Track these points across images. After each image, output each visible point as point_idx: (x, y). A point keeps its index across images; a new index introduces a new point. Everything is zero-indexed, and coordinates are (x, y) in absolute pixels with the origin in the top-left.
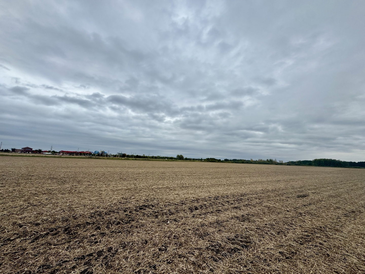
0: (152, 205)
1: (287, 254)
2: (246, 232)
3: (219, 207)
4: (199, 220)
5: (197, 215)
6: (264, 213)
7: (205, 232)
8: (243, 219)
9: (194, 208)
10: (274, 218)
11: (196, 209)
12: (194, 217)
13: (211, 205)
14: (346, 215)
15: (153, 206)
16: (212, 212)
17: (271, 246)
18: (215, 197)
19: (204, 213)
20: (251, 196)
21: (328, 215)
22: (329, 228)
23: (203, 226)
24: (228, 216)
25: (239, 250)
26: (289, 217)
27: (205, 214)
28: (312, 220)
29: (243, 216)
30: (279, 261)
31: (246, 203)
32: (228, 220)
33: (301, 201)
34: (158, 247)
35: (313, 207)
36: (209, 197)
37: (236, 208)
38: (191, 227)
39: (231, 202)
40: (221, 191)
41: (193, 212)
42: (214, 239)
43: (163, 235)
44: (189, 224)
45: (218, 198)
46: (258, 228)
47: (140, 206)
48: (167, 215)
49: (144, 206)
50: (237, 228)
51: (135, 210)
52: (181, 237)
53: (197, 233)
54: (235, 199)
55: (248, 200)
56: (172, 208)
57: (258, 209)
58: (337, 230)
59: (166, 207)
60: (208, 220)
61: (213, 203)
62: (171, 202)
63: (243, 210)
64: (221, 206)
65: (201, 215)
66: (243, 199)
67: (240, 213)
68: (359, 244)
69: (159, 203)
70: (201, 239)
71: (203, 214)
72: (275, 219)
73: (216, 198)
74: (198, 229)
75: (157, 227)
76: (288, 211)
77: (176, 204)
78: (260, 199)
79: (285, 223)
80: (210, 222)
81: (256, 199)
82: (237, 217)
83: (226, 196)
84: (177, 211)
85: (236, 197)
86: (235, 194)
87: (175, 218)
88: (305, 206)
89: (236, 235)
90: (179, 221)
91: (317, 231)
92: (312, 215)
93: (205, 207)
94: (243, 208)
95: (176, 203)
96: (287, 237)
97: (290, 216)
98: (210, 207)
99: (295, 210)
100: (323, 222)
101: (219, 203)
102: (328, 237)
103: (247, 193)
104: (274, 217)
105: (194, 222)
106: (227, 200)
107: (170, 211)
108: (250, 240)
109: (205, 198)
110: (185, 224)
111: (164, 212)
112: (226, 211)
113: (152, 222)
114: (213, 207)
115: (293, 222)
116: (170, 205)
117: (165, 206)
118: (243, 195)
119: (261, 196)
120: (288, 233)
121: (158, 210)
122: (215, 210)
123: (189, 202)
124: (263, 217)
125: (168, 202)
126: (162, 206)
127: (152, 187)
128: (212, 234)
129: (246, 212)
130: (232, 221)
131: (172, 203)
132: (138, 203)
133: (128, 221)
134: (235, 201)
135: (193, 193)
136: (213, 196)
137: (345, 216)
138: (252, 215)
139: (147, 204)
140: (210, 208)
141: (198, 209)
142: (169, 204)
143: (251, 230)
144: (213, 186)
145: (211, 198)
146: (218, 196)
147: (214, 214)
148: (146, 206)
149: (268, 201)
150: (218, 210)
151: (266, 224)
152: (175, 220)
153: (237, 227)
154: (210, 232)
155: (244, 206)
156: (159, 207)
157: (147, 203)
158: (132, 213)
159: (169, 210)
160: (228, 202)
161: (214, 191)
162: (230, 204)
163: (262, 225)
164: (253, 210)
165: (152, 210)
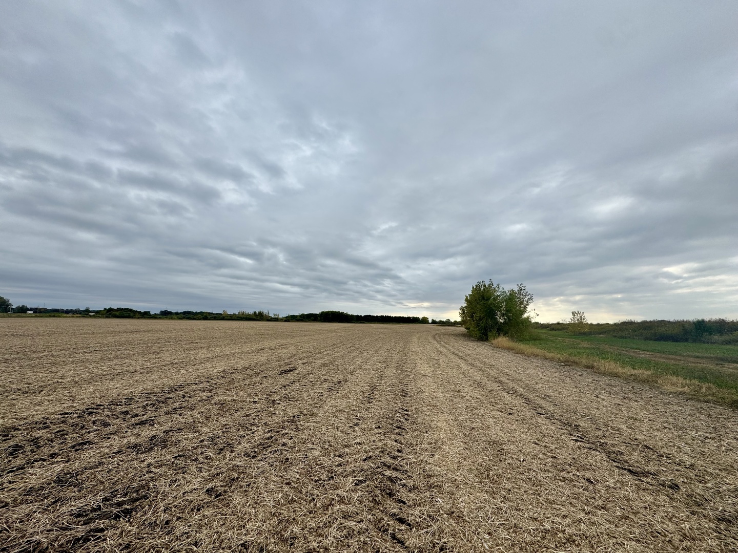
2: (145, 475)
3: (89, 432)
6: (208, 418)
8: (153, 443)
10: (224, 423)
13: (60, 435)
14: (330, 388)
16: (53, 456)
17: (196, 483)
18: (87, 409)
19: (14, 469)
20: (195, 387)
21: (310, 395)
22: (304, 415)
24: (107, 450)
26: (253, 412)
27: (18, 469)
28: (286, 408)
29: (153, 438)
30: (199, 510)
31: (177, 405)
32: (103, 460)
33: (282, 380)
35: (294, 387)
36: (61, 414)
37: (142, 423)
39: (135, 412)
40: (116, 388)
45: (95, 411)
46: (179, 456)
50: (121, 473)
54: (150, 403)
55: (184, 398)
57: (199, 413)
58: (312, 415)
60: (22, 485)
61: (72, 426)
63: (159, 423)
64: (96, 430)
66: (171, 398)
67: (147, 432)
72: (226, 425)
73: (91, 411)
76: (255, 402)
78: (210, 391)
79: (242, 426)
80: (31, 488)
81: (204, 391)
82: (135, 446)
83: (124, 400)
85: (155, 396)
86: (155, 389)
88: (285, 387)
89: (109, 495)
91: (286, 426)
92: (289, 400)
93: (28, 449)
94: (163, 419)
96: (234, 454)
99: (268, 398)
100: (299, 408)
101: (94, 423)
102: (297, 430)
103: (188, 382)
104: (223, 421)
106: (124, 409)
108: (148, 490)
109: (47, 419)
112: (109, 438)
114: (66, 439)
118: (176, 390)
119: (216, 384)
122: (70, 445)
124: (201, 427)
129: (166, 427)
130: (116, 459)
134: (148, 408)
136: (83, 407)
137: (329, 391)
138: (179, 430)
140: (53, 444)
143: (161, 466)
144: (92, 380)
145: (71, 413)
146: (99, 403)
147: (58, 459)
150: (81, 444)
151: (202, 441)
153: (123, 471)
154: (10, 521)
155: (167, 413)
160: (127, 413)
161: (87, 395)
162: (129, 416)
163: (193, 445)
164: (187, 417)
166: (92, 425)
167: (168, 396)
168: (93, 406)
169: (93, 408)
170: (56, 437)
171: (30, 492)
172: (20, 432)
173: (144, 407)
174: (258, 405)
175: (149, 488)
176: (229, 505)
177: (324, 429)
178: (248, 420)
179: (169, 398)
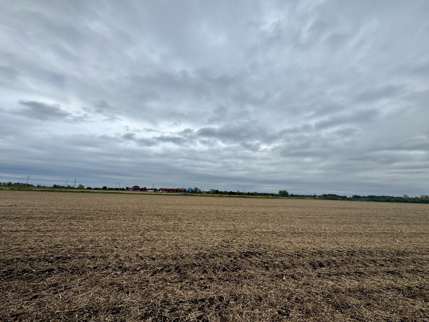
0: (258, 253)
3: (359, 267)
4: (330, 282)
5: (325, 274)
7: (343, 302)
9: (317, 264)
11: (321, 265)
12: (320, 277)
13: (344, 263)
15: (260, 254)
16: (347, 273)
18: (349, 252)
19: (334, 274)
20: (419, 256)
23: (338, 293)
24: (379, 284)
27: (336, 275)
29: (409, 288)
31: (412, 267)
32: (381, 290)
34: (277, 308)
36: (338, 251)
37: (393, 273)
38: (319, 290)
39: (379, 262)
40: (358, 243)
41: (316, 269)
42: (361, 315)
44: (314, 286)
47: (245, 253)
48: (280, 268)
49: (249, 253)
50: (401, 306)
51: (240, 256)
53: (330, 300)
54: (387, 259)
55: (415, 263)
56: (286, 259)
59: (277, 257)
60: (344, 285)
61: (347, 260)
62: (282, 252)
63: (407, 278)
64: (362, 267)
65: (330, 275)
66: (403, 260)
69: (266, 251)
70: (337, 311)
71: (335, 275)
73: (352, 253)
74: (331, 296)
75: (271, 282)
77: (289, 255)
80: (349, 289)
82: (399, 289)
83: (367, 252)
84: (293, 264)
85: (387, 254)
86: (385, 250)
87: (292, 274)
89: (402, 319)
90: (298, 278)
93: (334, 265)
94: (408, 275)
95: (289, 253)
98: (343, 266)
101: (358, 261)
103: (410, 250)
105: (321, 283)
106: (370, 258)
107: (284, 264)
109: (332, 251)
110: (308, 285)
112: (374, 275)
114: (348, 266)
116: (281, 255)
117: (275, 256)
118: (402, 254)
122: (353, 271)
123: (308, 254)
125: (278, 251)
126: (272, 255)
128: (356, 307)
129: (416, 283)
130: (389, 293)
131: (284, 253)
132: (241, 249)
133: (234, 269)
134: (388, 262)
135: (311, 243)
136: (346, 250)
139: (252, 251)
141: (324, 266)
142: (280, 253)
144: (341, 234)
145: (342, 252)
146: (353, 250)
147: (352, 277)
148: (251, 253)
150: (359, 273)
152: (293, 277)
155: (407, 271)
156: (268, 256)
157: (252, 250)
158: (237, 260)
159: (282, 262)
160: (374, 261)
162: (378, 264)
165: (260, 260)
167: (400, 258)
172: (325, 255)
173: (385, 261)
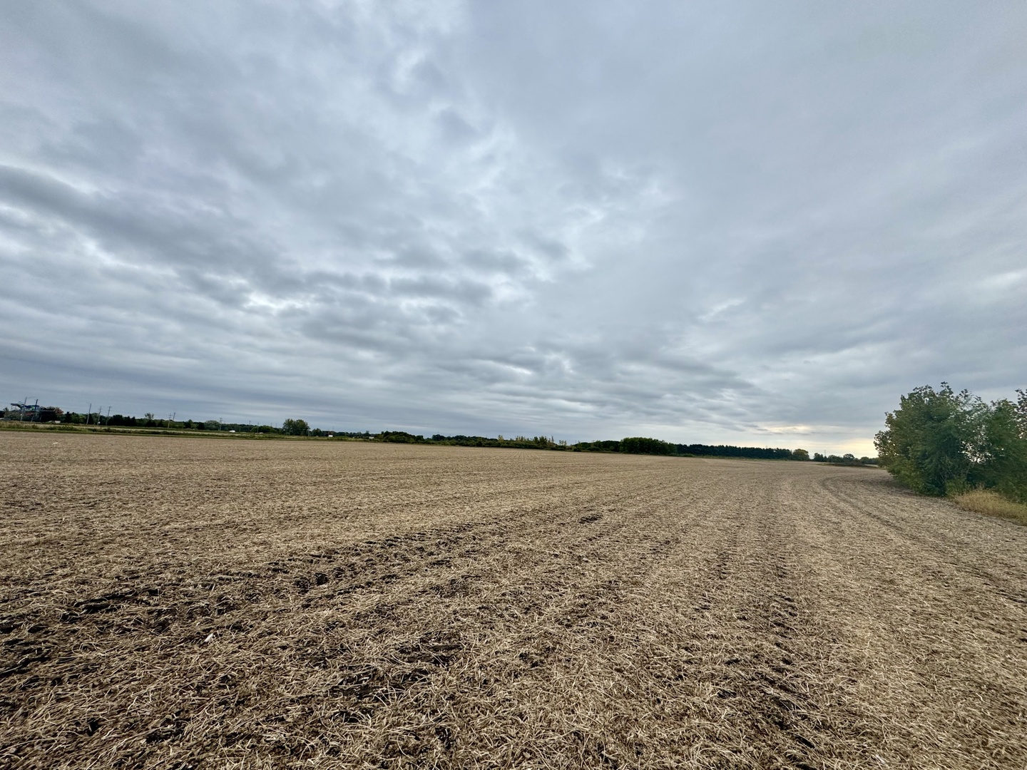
0: (149, 591)
1: (537, 654)
2: (453, 623)
3: (393, 566)
4: (325, 612)
5: (320, 598)
6: (505, 568)
7: (336, 644)
8: (454, 589)
9: (314, 580)
10: (524, 577)
11: (322, 579)
12: (307, 606)
13: (370, 563)
14: (655, 550)
15: (153, 593)
16: (369, 584)
17: (506, 644)
18: (387, 540)
19: (342, 591)
20: (483, 528)
21: (627, 555)
22: (624, 582)
23: (334, 628)
24: (413, 588)
25: (426, 673)
26: (556, 568)
27: (345, 592)
28: (597, 569)
29: (453, 581)
30: (516, 676)
31: (469, 547)
32: (412, 598)
33: (585, 531)
34: (147, 729)
35: (605, 540)
36: (367, 543)
37: (439, 563)
38: (293, 638)
39: (429, 550)
40: (409, 521)
41: (307, 592)
42: (360, 658)
43: (176, 687)
44: (286, 630)
45: (394, 543)
46: (483, 607)
47: (92, 601)
48: (209, 615)
49: (114, 597)
50: (431, 615)
51: (65, 617)
52: (248, 678)
53: (309, 651)
54: (442, 541)
55: (474, 539)
56: (233, 592)
57: (494, 560)
58: (636, 583)
59: (211, 588)
60: (351, 609)
61: (378, 556)
62: (233, 570)
63: (455, 566)
64: (399, 564)
65: (332, 597)
66: (462, 539)
67: (447, 575)
68: (664, 605)
69: (180, 580)
70: (317, 668)
71: (341, 594)
72: (527, 579)
73: (391, 542)
74: (314, 641)
76: (556, 556)
77: (250, 575)
78: (501, 535)
79: (546, 584)
80: (358, 613)
81: (494, 534)
82: (438, 588)
83: (417, 535)
84: (250, 595)
85: (445, 533)
86: (444, 526)
87: (237, 620)
88: (590, 540)
89: (425, 636)
90: (251, 626)
91: (602, 592)
92: (599, 559)
93: (348, 573)
94: (458, 561)
95: (250, 571)
96: (543, 617)
97: (559, 566)
98: (366, 570)
99: (571, 553)
100: (615, 571)
101: (396, 555)
102: (618, 601)
103: (476, 521)
104: (523, 573)
105: (306, 620)
106: (419, 545)
107: (224, 601)
108: (459, 640)
109: (357, 546)
110: (270, 634)
111: (197, 608)
112: (412, 575)
113: (138, 650)
114: (375, 569)
115: (562, 580)
116: (227, 579)
117: (204, 586)
118: (464, 529)
119: (506, 527)
120: (547, 606)
121: (176, 604)
122: (380, 576)
123: (298, 563)
124: (500, 577)
125: (220, 572)
126: (195, 586)
127: (163, 528)
128: (358, 645)
129: (463, 571)
130: (422, 599)
131: (238, 574)
132: (82, 591)
134: (441, 547)
135: (319, 536)
136: (383, 538)
137: (654, 553)
138: (477, 576)
139: (127, 589)
140: (367, 572)
141: (327, 581)
142: (224, 576)
143: (466, 616)
144: (386, 509)
145: (375, 543)
146: (395, 535)
147: (374, 589)
148: (122, 598)
149: (520, 536)
150: (389, 577)
151: (504, 595)
152: (237, 628)
153: (432, 613)
154: (350, 642)
155: (461, 556)
156: (181, 592)
157: (127, 586)
158: (47, 632)
159: (220, 598)
160: (421, 549)
161: (385, 525)
162: (425, 554)
163: (495, 598)
164: (481, 564)
165: (149, 608)
166: (394, 558)
167: (459, 536)
168: (392, 538)
169: (392, 540)
170: (367, 566)
171: (358, 617)
172: (339, 556)
173: (438, 545)
174: (561, 561)
175: (460, 638)
176: (550, 680)
177: (656, 606)
178: (551, 577)
179: (459, 538)
